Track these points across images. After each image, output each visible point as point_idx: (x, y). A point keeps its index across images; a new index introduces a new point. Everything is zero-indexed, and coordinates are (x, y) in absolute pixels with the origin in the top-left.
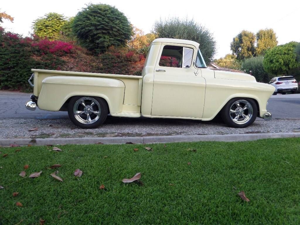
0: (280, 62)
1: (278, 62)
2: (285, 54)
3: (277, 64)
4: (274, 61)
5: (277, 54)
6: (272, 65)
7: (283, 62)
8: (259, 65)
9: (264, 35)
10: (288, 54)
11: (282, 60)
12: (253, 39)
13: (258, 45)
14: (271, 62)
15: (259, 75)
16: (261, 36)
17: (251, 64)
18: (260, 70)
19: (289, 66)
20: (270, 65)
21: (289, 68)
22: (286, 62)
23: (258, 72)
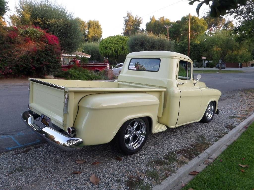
0: (112, 49)
1: (110, 49)
2: (115, 44)
3: (110, 50)
4: (108, 48)
5: (110, 43)
6: (106, 51)
7: (114, 50)
8: (94, 49)
9: (93, 25)
10: (117, 44)
11: (113, 48)
12: (85, 26)
13: (88, 32)
14: (106, 48)
15: (94, 57)
16: (91, 25)
17: (88, 48)
18: (95, 53)
19: (117, 53)
20: (105, 51)
21: (118, 55)
22: (116, 50)
23: (94, 55)
